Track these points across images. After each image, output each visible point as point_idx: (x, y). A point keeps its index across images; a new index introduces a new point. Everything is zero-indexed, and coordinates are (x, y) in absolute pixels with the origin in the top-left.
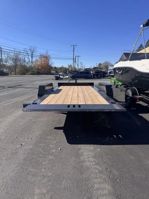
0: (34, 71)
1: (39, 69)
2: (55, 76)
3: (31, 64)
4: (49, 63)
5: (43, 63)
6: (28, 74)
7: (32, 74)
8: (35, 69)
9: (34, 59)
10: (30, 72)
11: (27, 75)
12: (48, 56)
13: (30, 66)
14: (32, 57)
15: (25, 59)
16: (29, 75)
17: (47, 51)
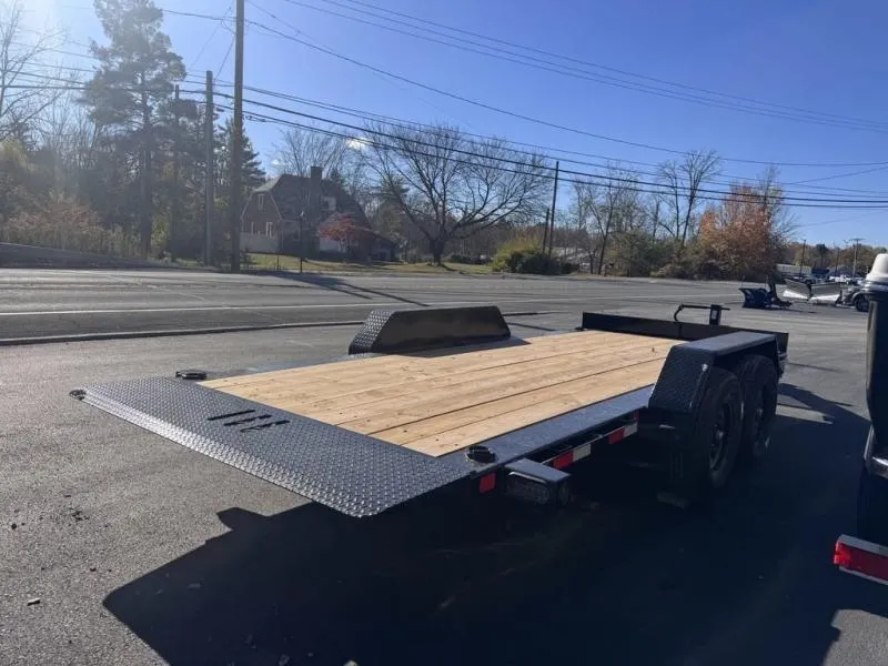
0: (691, 262)
1: (712, 254)
2: (743, 290)
3: (682, 228)
4: (769, 225)
5: (738, 224)
6: (659, 273)
7: (681, 276)
8: (697, 253)
9: (700, 209)
10: (668, 266)
11: (654, 277)
12: (770, 193)
13: (677, 239)
14: (691, 202)
15: (658, 206)
16: (662, 277)
17: (772, 170)
